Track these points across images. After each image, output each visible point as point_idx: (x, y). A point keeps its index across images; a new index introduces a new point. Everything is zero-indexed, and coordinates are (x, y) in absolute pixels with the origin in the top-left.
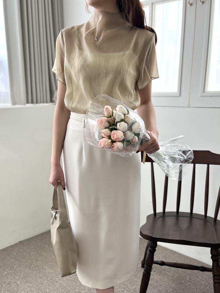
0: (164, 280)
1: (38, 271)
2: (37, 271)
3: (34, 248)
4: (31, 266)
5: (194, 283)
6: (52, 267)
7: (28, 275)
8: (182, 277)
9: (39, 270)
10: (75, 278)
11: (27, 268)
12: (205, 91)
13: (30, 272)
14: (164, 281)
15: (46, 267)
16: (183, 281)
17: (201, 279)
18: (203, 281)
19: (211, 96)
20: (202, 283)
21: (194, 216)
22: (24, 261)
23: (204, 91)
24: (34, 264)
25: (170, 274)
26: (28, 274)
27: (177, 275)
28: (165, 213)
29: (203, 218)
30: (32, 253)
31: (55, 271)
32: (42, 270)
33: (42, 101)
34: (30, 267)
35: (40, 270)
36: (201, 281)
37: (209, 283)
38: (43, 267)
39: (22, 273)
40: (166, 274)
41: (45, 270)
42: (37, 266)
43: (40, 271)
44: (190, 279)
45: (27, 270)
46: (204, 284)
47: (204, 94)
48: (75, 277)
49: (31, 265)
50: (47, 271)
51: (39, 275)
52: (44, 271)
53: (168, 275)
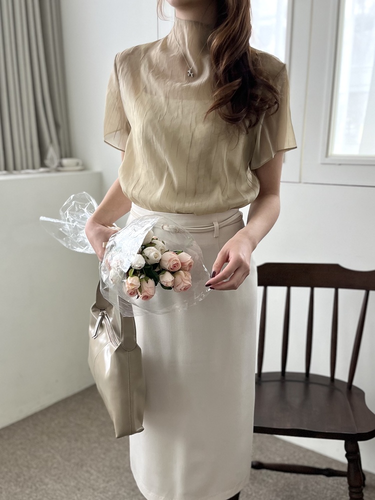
0: (261, 492)
1: (34, 487)
2: (31, 488)
3: (21, 444)
4: (19, 480)
5: (313, 495)
6: (59, 478)
7: (16, 496)
8: (292, 485)
9: (35, 485)
10: (103, 497)
11: (12, 484)
12: (329, 154)
13: (19, 490)
14: (261, 495)
15: (47, 480)
16: (294, 493)
17: (325, 488)
18: (328, 489)
19: (340, 165)
20: (326, 494)
21: (311, 379)
22: (6, 470)
23: (327, 155)
24: (24, 475)
25: (271, 481)
26: (15, 494)
27: (283, 481)
28: (262, 376)
29: (328, 382)
30: (19, 453)
31: (66, 486)
32: (40, 485)
33: (25, 165)
34: (17, 481)
35: (37, 485)
36: (325, 491)
37: (338, 493)
38: (41, 481)
39: (4, 493)
40: (264, 481)
41: (47, 484)
42: (30, 478)
43: (37, 489)
44: (306, 487)
45: (13, 488)
46: (330, 496)
47: (327, 161)
48: (101, 495)
49: (19, 477)
50: (49, 486)
51: (35, 495)
52: (44, 487)
53: (268, 482)
